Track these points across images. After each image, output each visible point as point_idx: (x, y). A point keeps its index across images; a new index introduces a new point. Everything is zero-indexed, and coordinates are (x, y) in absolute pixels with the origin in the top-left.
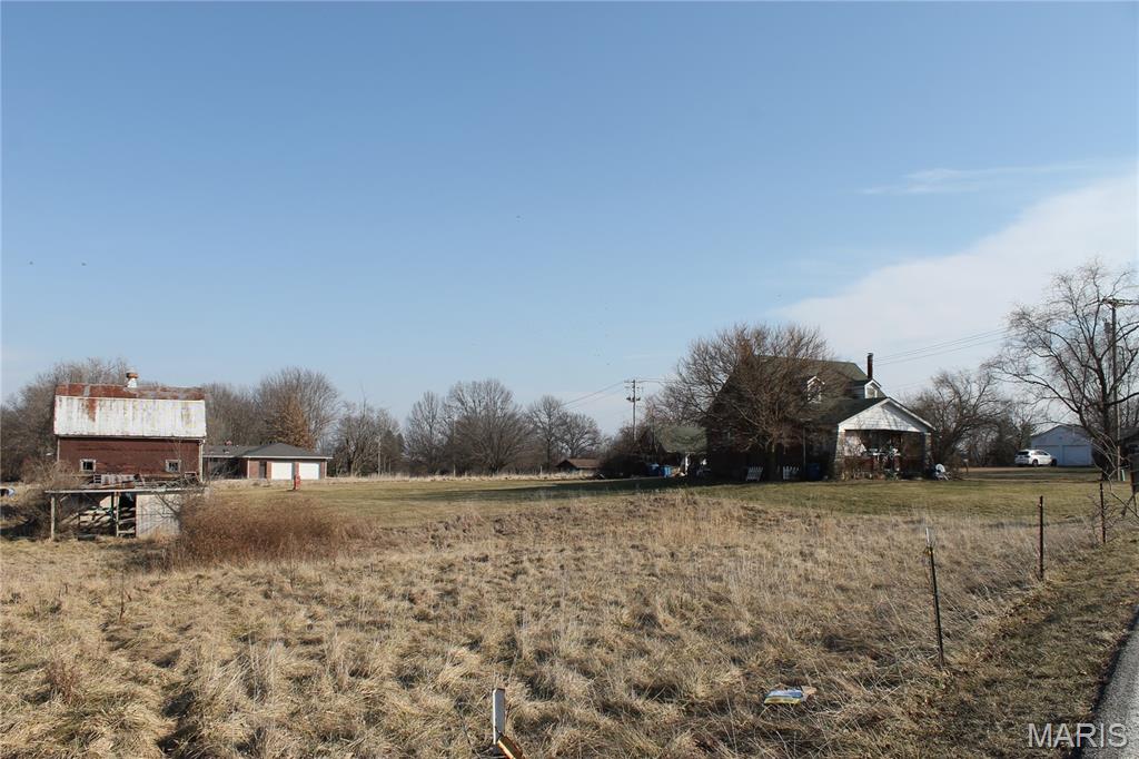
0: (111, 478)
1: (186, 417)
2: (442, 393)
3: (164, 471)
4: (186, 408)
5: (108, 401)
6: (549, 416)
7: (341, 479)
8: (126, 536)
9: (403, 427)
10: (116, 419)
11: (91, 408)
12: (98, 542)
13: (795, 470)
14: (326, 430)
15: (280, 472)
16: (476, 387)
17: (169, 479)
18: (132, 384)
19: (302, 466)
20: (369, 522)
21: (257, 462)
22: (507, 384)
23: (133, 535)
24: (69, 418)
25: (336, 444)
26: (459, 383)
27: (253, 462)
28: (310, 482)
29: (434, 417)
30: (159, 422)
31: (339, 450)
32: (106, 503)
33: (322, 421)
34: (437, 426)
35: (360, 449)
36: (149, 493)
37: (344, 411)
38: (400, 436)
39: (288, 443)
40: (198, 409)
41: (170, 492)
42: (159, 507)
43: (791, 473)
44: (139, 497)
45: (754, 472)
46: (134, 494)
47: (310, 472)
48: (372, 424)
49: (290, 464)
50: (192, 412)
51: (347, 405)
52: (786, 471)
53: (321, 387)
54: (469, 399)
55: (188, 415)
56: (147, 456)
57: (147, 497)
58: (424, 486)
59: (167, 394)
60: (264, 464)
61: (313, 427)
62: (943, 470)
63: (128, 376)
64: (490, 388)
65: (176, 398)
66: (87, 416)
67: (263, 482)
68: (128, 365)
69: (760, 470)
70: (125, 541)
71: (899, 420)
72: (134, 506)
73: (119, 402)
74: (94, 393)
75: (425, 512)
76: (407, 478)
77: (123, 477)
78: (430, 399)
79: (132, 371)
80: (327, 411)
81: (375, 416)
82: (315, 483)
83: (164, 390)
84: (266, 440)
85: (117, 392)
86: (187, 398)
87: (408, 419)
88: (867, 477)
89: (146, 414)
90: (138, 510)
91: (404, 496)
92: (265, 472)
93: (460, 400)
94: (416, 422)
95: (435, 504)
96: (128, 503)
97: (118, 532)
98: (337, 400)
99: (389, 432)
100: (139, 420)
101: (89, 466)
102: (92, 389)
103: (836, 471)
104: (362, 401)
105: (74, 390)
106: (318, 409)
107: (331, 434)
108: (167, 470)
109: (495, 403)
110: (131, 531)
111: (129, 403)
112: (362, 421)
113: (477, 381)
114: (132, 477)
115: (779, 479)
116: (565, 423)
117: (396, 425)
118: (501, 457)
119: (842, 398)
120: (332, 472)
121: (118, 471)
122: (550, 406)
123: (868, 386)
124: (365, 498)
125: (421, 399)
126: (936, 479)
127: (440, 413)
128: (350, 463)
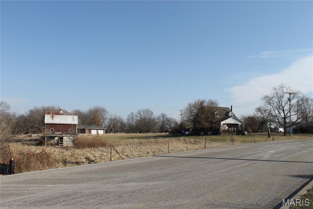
0: (57, 133)
1: (73, 119)
2: (135, 112)
3: (68, 131)
4: (73, 117)
5: (56, 116)
6: (163, 118)
7: (108, 134)
8: (61, 146)
9: (125, 121)
10: (58, 120)
11: (52, 117)
12: (55, 147)
13: (211, 133)
14: (105, 121)
15: (94, 132)
16: (144, 111)
17: (70, 133)
18: (61, 112)
19: (99, 131)
20: (114, 143)
21: (88, 130)
22: (152, 110)
23: (63, 145)
24: (48, 119)
25: (108, 125)
26: (140, 110)
27: (87, 130)
28: (101, 135)
29: (133, 118)
30: (67, 120)
31: (109, 127)
32: (56, 138)
33: (104, 119)
34: (134, 121)
35: (114, 126)
36: (66, 136)
37: (110, 117)
38: (125, 123)
39: (96, 125)
40: (76, 117)
41: (71, 136)
42: (68, 139)
43: (210, 134)
44: (64, 137)
45: (202, 133)
46: (63, 136)
47: (101, 132)
48: (117, 120)
49: (96, 130)
50: (75, 118)
51: (111, 115)
52: (209, 133)
53: (104, 111)
54: (142, 114)
55: (74, 119)
56: (65, 128)
57: (66, 137)
58: (128, 136)
59: (69, 114)
60: (90, 130)
61: (102, 121)
62: (246, 133)
63: (60, 110)
64: (148, 111)
65: (71, 115)
66: (52, 119)
67: (90, 135)
68: (60, 108)
69: (203, 133)
70: (61, 147)
71: (236, 121)
72: (63, 139)
73: (59, 116)
74: (53, 114)
75: (126, 141)
76: (124, 134)
77: (60, 133)
78: (132, 114)
79: (61, 109)
80: (105, 117)
81: (118, 118)
82: (102, 135)
83: (68, 113)
84: (90, 124)
85: (58, 113)
86: (74, 115)
87: (127, 119)
88: (228, 135)
89: (64, 119)
90: (64, 140)
91: (123, 138)
92: (90, 132)
93: (140, 114)
94: (128, 120)
95: (129, 139)
96: (61, 139)
97: (59, 145)
98: (108, 114)
99: (122, 122)
100: (63, 120)
101: (52, 130)
102: (53, 113)
103: (220, 133)
104: (114, 114)
105: (49, 113)
106: (103, 116)
107: (107, 122)
108: (69, 131)
109: (149, 115)
110: (62, 145)
111: (61, 116)
112: (114, 119)
113: (144, 109)
114: (62, 133)
115: (208, 135)
116: (168, 120)
117: (124, 120)
118: (149, 129)
119: (224, 116)
120: (106, 132)
121: (58, 132)
122: (163, 116)
123: (230, 113)
124: (114, 138)
125: (130, 113)
126: (245, 135)
127: (135, 117)
128: (111, 130)
